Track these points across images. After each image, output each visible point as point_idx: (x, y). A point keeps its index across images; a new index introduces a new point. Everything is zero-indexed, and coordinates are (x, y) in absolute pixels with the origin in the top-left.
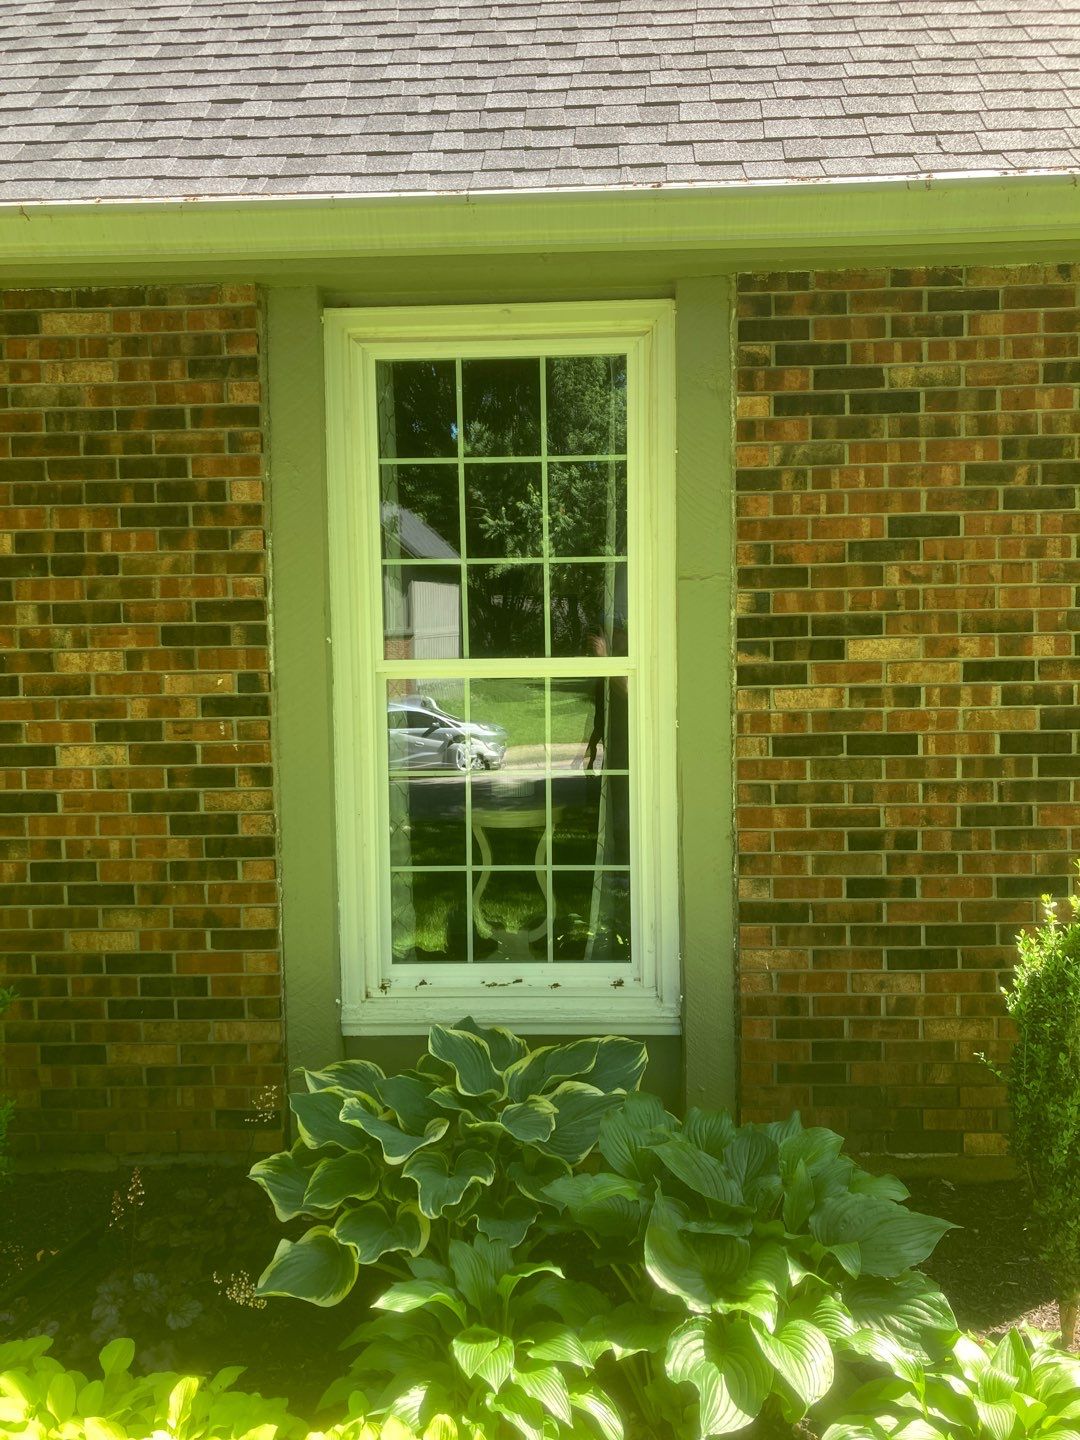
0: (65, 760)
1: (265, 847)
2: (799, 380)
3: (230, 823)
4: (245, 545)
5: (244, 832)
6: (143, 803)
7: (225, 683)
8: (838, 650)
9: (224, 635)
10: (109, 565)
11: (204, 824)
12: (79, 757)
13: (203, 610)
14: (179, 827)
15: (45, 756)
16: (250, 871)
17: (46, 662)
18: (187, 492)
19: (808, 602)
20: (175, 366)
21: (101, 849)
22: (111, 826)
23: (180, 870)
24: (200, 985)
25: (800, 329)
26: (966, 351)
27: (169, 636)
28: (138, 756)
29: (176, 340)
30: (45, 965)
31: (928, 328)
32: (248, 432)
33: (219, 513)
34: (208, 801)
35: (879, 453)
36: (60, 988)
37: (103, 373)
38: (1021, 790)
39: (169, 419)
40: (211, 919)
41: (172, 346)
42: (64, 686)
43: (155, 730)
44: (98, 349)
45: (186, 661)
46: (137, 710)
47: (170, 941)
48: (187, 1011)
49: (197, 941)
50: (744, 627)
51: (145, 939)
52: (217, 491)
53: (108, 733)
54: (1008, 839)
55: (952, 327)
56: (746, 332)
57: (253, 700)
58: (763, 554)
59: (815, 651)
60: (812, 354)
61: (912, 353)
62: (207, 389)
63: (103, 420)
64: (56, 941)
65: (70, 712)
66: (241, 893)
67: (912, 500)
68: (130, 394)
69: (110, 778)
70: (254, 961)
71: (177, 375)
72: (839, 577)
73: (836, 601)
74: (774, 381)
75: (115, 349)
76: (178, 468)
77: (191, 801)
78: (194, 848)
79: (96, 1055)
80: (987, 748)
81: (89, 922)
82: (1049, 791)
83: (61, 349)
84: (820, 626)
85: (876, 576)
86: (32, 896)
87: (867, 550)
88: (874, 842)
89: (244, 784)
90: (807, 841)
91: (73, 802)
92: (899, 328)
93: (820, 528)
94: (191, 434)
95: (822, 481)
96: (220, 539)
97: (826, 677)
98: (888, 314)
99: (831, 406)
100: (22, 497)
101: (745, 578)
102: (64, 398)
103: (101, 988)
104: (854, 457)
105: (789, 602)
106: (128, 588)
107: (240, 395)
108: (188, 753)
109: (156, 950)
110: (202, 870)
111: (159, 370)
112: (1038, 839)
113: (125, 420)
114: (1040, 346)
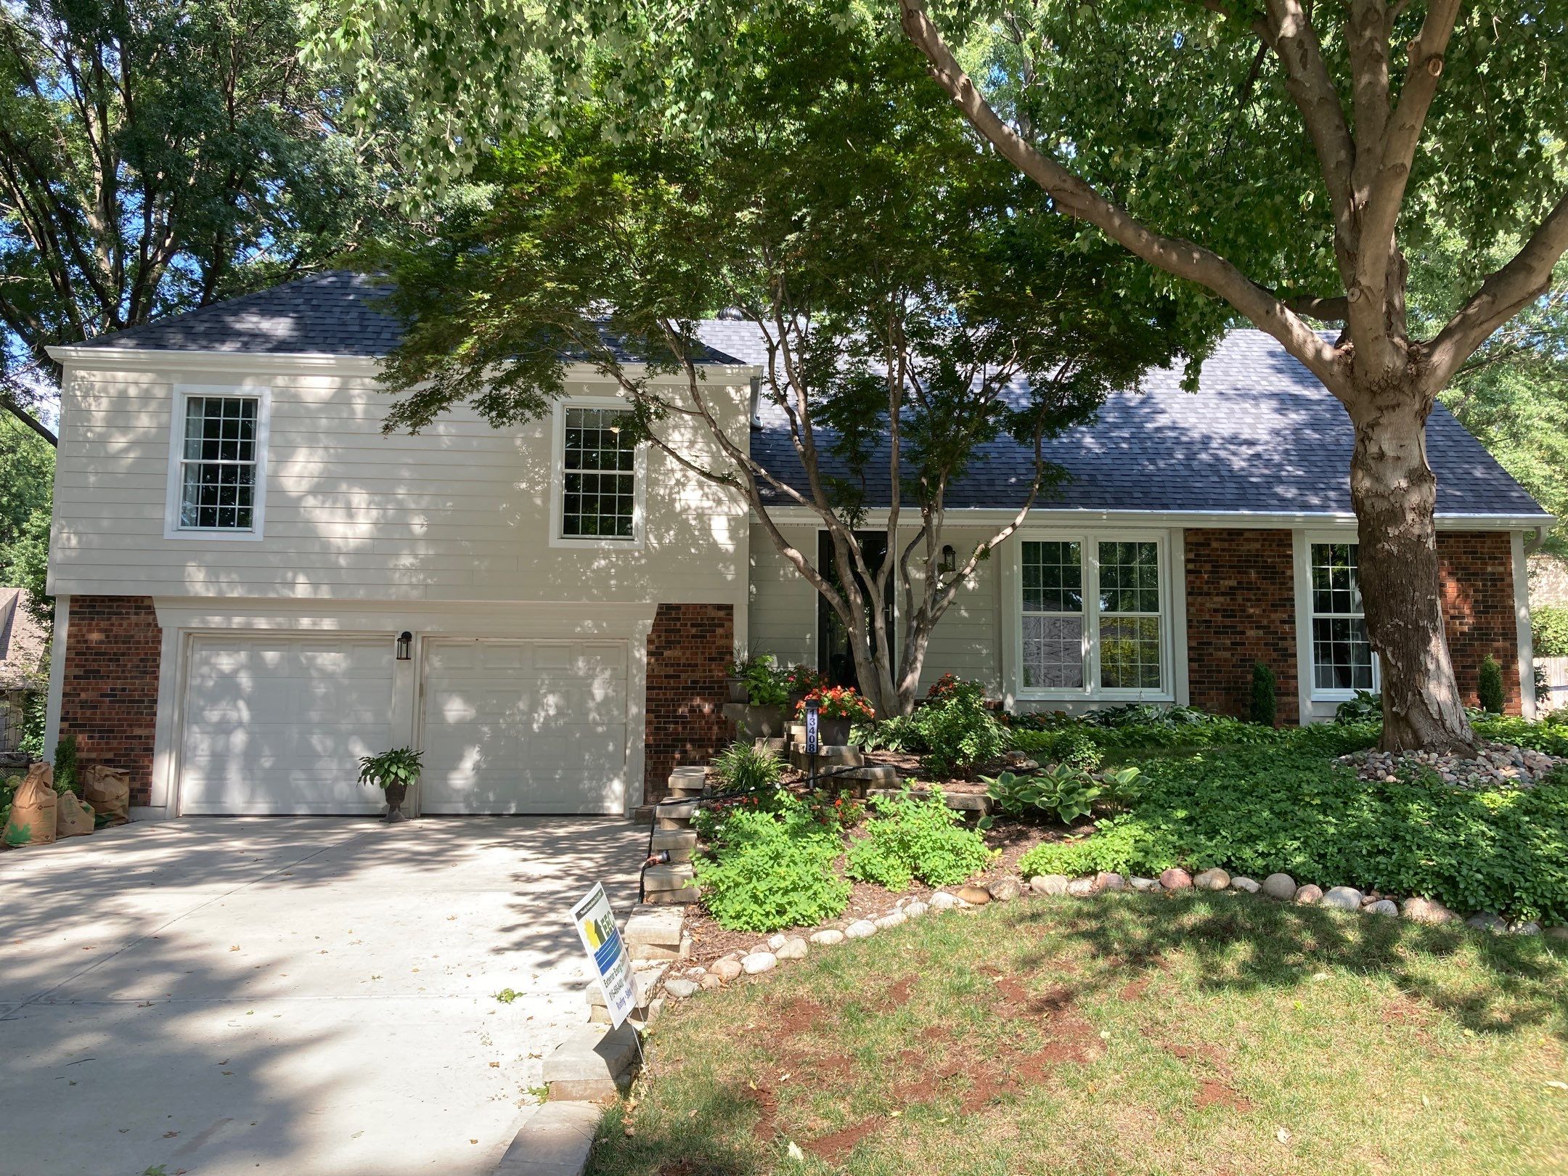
0: (1248, 634)
1: (1295, 655)
3: (1286, 649)
4: (1290, 585)
5: (1290, 652)
6: (1266, 644)
7: (1285, 616)
9: (1287, 605)
10: (1258, 589)
11: (1280, 650)
12: (1251, 633)
14: (1275, 650)
15: (1243, 633)
16: (1291, 661)
17: (1244, 611)
18: (1275, 573)
20: (1274, 545)
21: (1256, 655)
22: (1258, 650)
23: (1275, 660)
24: (1279, 689)
26: (1446, 547)
27: (1273, 605)
28: (1265, 633)
29: (1274, 539)
30: (1242, 683)
32: (1290, 560)
33: (1286, 578)
34: (1281, 644)
36: (1246, 689)
37: (1258, 546)
39: (1272, 556)
40: (1282, 672)
41: (1271, 540)
42: (1248, 616)
43: (1269, 627)
44: (1257, 540)
45: (1276, 611)
46: (1265, 622)
49: (1279, 678)
52: (1283, 573)
53: (1258, 628)
57: (1291, 621)
62: (1283, 550)
63: (1257, 556)
64: (1246, 677)
65: (1249, 622)
66: (1289, 666)
68: (1264, 551)
69: (1259, 638)
70: (1292, 681)
75: (1261, 541)
76: (1274, 567)
77: (1277, 644)
78: (1277, 655)
80: (1456, 635)
83: (1247, 540)
86: (1240, 666)
89: (1291, 640)
91: (1250, 644)
94: (1278, 560)
96: (1284, 584)
102: (1249, 551)
106: (1263, 594)
107: (1289, 552)
108: (1276, 633)
110: (1279, 661)
111: (1270, 545)
113: (1262, 556)
114: (1462, 547)
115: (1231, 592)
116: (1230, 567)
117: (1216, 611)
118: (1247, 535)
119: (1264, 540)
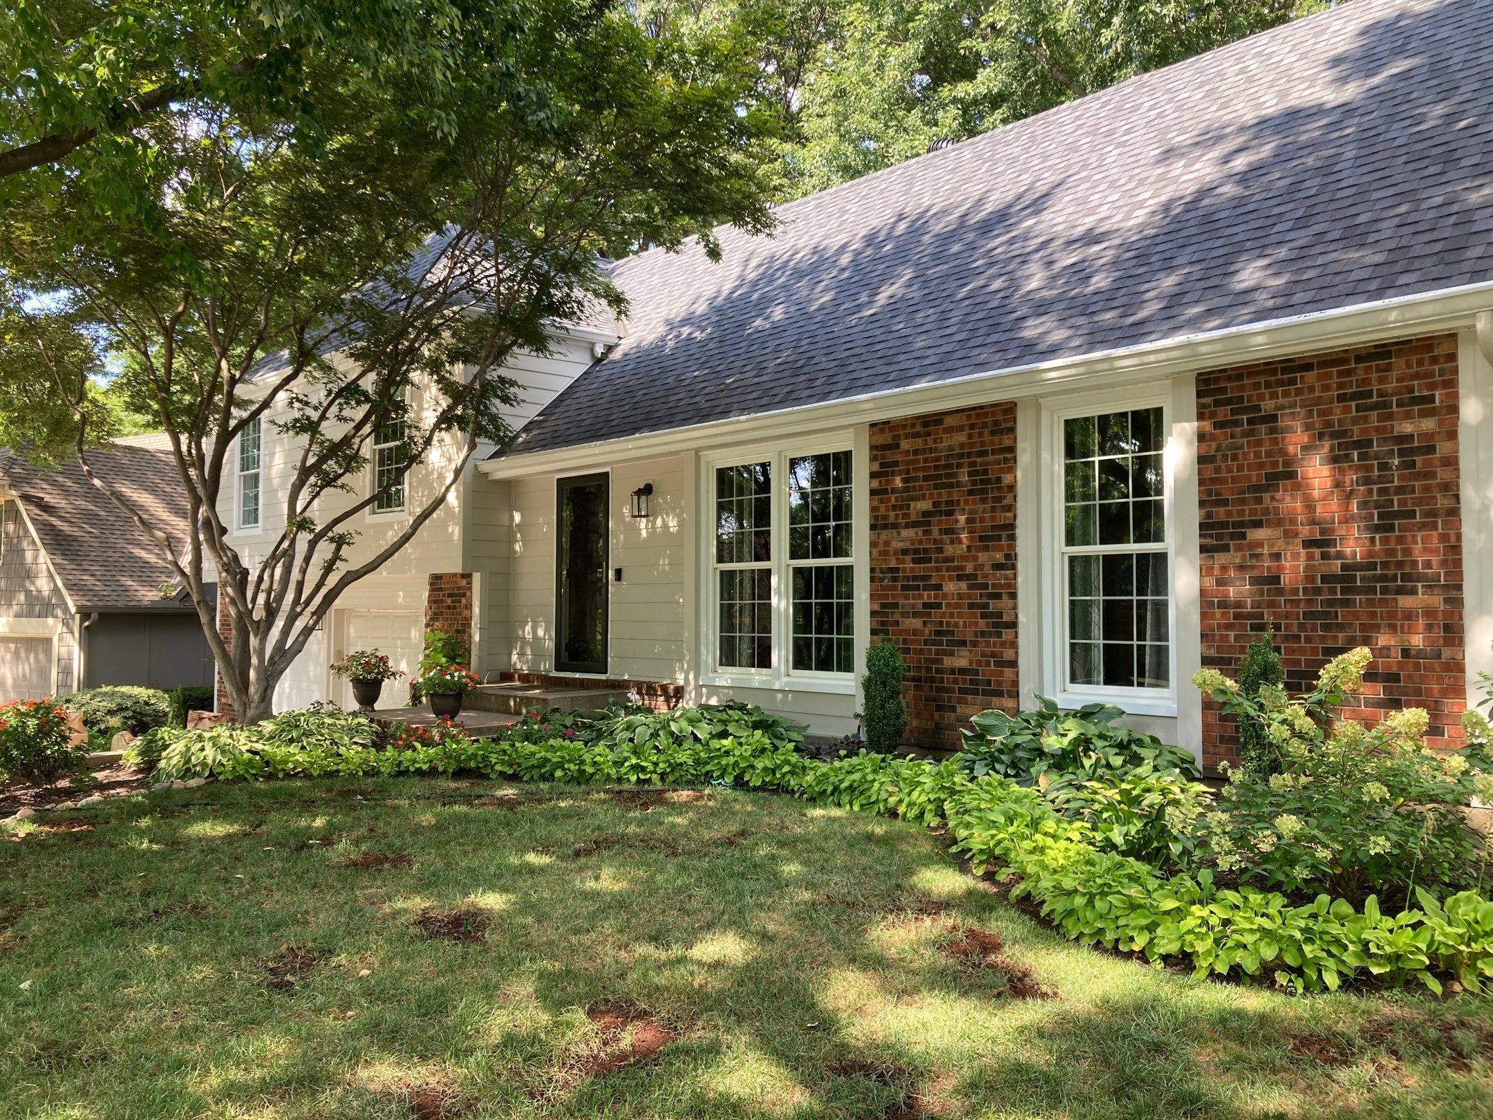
0: (945, 589)
1: (1013, 625)
2: (1223, 413)
3: (1000, 615)
4: (1007, 502)
5: (1005, 618)
6: (971, 606)
7: (999, 557)
8: (1243, 536)
9: (999, 538)
11: (991, 615)
12: (950, 587)
13: (994, 528)
14: (983, 616)
15: (939, 587)
16: (1007, 634)
17: (940, 550)
18: (988, 481)
19: (1229, 514)
20: (986, 432)
21: (957, 625)
22: (960, 615)
23: (983, 634)
24: (989, 683)
25: (1223, 390)
26: (1299, 392)
28: (970, 587)
29: (986, 423)
30: (938, 671)
31: (1281, 383)
32: (1009, 456)
33: (999, 489)
34: (993, 605)
35: (1259, 443)
36: (942, 681)
37: (961, 438)
38: (1331, 603)
39: (983, 453)
40: (993, 655)
41: (985, 425)
42: (947, 560)
43: (975, 576)
44: (961, 428)
45: (986, 549)
46: (969, 569)
47: (979, 663)
48: (985, 693)
49: (988, 664)
50: (1202, 526)
51: (971, 662)
52: (999, 480)
53: (960, 578)
54: (1327, 627)
55: (1292, 382)
56: (1199, 394)
57: (1009, 563)
58: (1209, 493)
59: (1233, 536)
60: (1229, 401)
61: (1274, 396)
62: (996, 439)
63: (961, 456)
64: (940, 661)
65: (948, 569)
66: (1003, 644)
67: (1275, 464)
68: (972, 445)
69: (961, 597)
70: (1008, 671)
71: (987, 437)
72: (1243, 501)
73: (1241, 513)
74: (1212, 415)
75: (967, 428)
76: (985, 472)
77: (986, 606)
78: (987, 624)
79: (953, 709)
80: (1313, 581)
81: (952, 654)
82: (1346, 603)
83: (949, 430)
84: (1235, 525)
85: (1259, 500)
86: (934, 643)
87: (1257, 488)
88: (1262, 627)
89: (1005, 597)
90: (1229, 627)
91: (948, 605)
92: (1268, 385)
93: (1234, 479)
94: (991, 458)
95: (1234, 458)
96: (998, 499)
97: (1239, 548)
98: (1262, 379)
99: (1237, 423)
100: (936, 487)
101: (1202, 504)
102: (950, 448)
103: (956, 681)
104: (1249, 447)
105: (1220, 513)
107: (1007, 442)
108: (986, 586)
109: (974, 666)
110: (990, 634)
111: (981, 435)
112: (1341, 627)
113: (969, 455)
114: (1335, 386)
115: (924, 521)
116: (926, 479)
117: (905, 552)
118: (949, 421)
119: (972, 426)
